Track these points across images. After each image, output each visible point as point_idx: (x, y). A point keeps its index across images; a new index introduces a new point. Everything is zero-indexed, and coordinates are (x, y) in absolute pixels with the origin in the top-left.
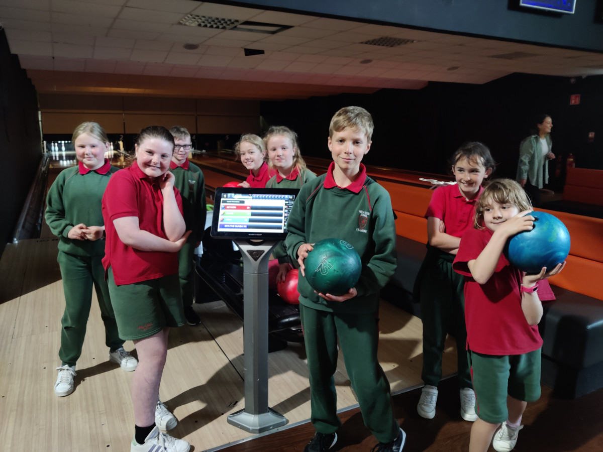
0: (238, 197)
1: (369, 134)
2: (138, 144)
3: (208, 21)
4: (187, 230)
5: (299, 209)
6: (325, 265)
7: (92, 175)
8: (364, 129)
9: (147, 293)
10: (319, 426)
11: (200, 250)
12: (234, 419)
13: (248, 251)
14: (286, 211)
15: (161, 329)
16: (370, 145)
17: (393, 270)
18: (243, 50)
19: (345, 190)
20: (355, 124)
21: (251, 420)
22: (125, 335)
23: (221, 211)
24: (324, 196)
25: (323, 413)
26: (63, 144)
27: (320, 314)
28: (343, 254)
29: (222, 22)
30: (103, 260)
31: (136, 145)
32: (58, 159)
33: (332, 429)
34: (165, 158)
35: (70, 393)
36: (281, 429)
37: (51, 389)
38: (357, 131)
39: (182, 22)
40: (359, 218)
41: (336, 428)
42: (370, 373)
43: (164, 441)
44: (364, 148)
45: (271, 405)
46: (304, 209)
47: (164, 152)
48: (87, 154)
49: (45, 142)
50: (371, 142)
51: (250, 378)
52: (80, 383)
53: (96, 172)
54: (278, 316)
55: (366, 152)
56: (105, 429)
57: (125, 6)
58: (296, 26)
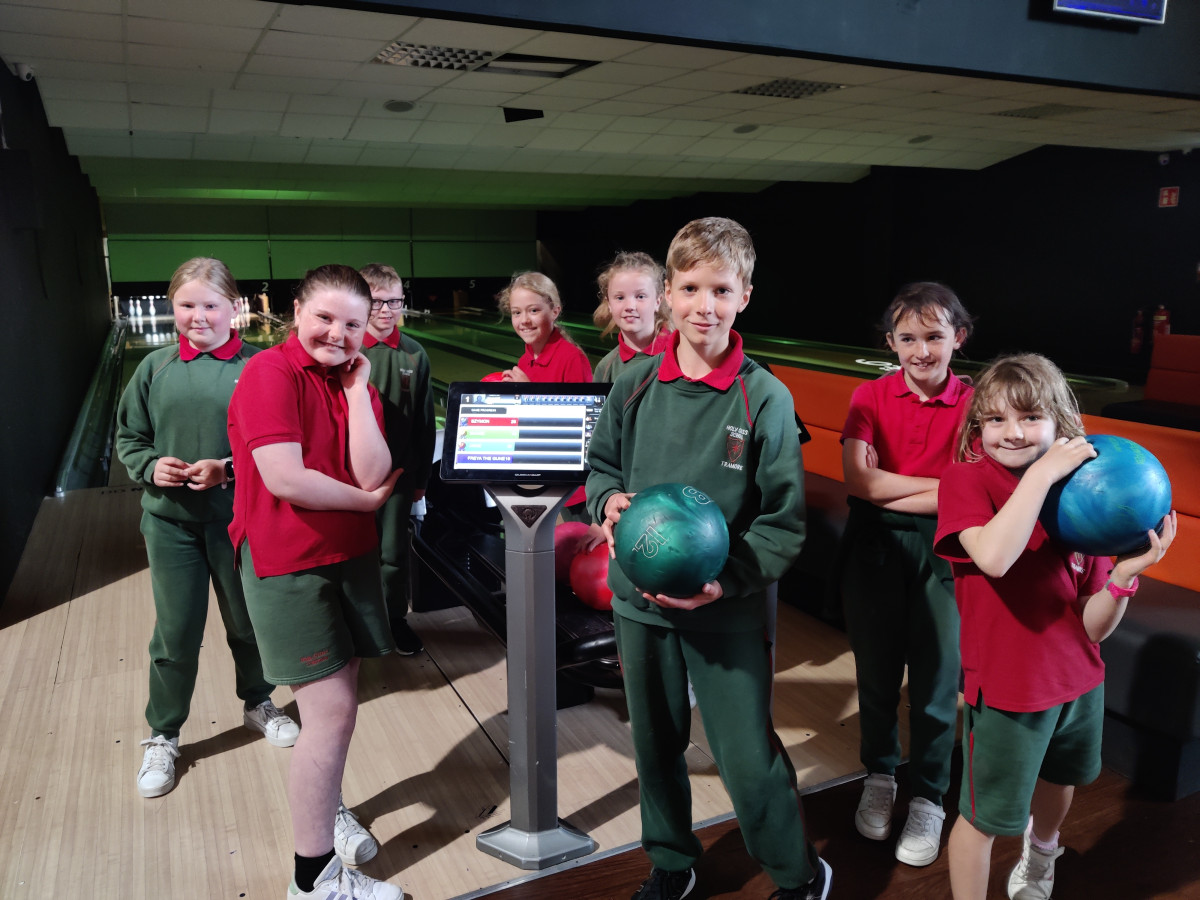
0: (493, 401)
1: (747, 273)
2: (302, 301)
3: (431, 54)
4: (395, 466)
5: (609, 423)
6: (652, 539)
7: (205, 361)
8: (735, 265)
9: (317, 593)
10: (659, 857)
11: (421, 508)
12: (489, 842)
13: (514, 508)
15: (346, 663)
16: (748, 294)
17: (796, 546)
18: (502, 111)
19: (698, 383)
20: (717, 254)
21: (523, 842)
22: (275, 674)
23: (461, 430)
24: (659, 396)
25: (664, 830)
26: (152, 302)
27: (653, 633)
28: (690, 515)
29: (460, 56)
30: (230, 527)
31: (296, 301)
32: (141, 331)
33: (683, 862)
34: (353, 328)
35: (166, 791)
36: (583, 861)
37: (130, 784)
38: (722, 268)
39: (380, 57)
40: (728, 441)
41: (691, 859)
42: (755, 748)
43: (352, 884)
44: (736, 301)
45: (563, 812)
46: (619, 423)
47: (353, 316)
48: (196, 322)
49: (116, 298)
50: (751, 287)
51: (521, 760)
52: (186, 771)
53: (213, 355)
54: (575, 636)
56: (237, 862)
57: (268, 28)
58: (607, 61)
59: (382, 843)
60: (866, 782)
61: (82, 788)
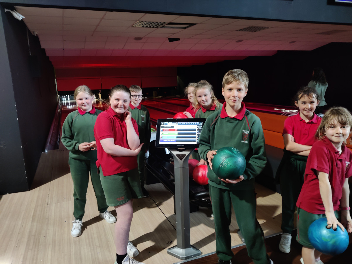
0: (170, 124)
1: (247, 85)
3: (148, 24)
4: (141, 143)
5: (206, 131)
6: (225, 163)
8: (243, 82)
9: (121, 180)
10: (221, 256)
11: (148, 154)
12: (171, 251)
13: (177, 155)
14: (198, 131)
15: (129, 200)
16: (247, 91)
17: (264, 164)
18: (168, 39)
19: (233, 118)
20: (238, 80)
21: (180, 251)
22: (110, 203)
23: (161, 133)
24: (221, 123)
25: (224, 248)
26: (68, 97)
27: (221, 191)
28: (235, 155)
29: (156, 24)
30: (96, 162)
32: (66, 105)
33: (229, 258)
34: (126, 102)
35: (79, 235)
36: (198, 257)
37: (69, 233)
38: (240, 83)
39: (133, 25)
40: (243, 134)
41: (231, 257)
42: (252, 225)
43: (133, 262)
44: (243, 94)
45: (192, 243)
46: (209, 131)
48: (84, 104)
49: (59, 96)
50: (248, 89)
51: (179, 228)
52: (84, 230)
53: (89, 113)
54: (194, 192)
55: (245, 95)
56: (100, 256)
57: (103, 18)
58: (199, 24)
59: (140, 251)
60: (282, 236)
61: (56, 234)
